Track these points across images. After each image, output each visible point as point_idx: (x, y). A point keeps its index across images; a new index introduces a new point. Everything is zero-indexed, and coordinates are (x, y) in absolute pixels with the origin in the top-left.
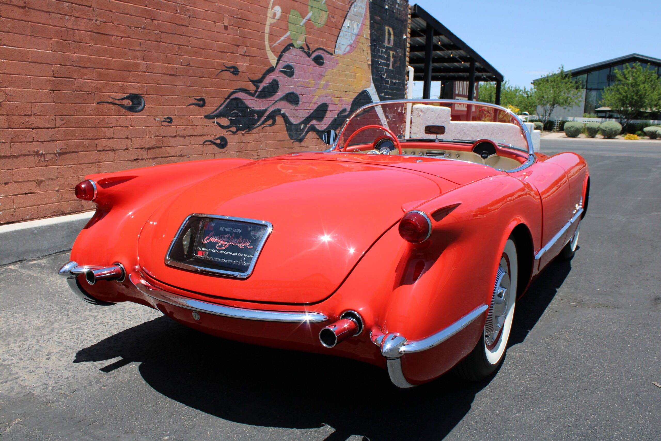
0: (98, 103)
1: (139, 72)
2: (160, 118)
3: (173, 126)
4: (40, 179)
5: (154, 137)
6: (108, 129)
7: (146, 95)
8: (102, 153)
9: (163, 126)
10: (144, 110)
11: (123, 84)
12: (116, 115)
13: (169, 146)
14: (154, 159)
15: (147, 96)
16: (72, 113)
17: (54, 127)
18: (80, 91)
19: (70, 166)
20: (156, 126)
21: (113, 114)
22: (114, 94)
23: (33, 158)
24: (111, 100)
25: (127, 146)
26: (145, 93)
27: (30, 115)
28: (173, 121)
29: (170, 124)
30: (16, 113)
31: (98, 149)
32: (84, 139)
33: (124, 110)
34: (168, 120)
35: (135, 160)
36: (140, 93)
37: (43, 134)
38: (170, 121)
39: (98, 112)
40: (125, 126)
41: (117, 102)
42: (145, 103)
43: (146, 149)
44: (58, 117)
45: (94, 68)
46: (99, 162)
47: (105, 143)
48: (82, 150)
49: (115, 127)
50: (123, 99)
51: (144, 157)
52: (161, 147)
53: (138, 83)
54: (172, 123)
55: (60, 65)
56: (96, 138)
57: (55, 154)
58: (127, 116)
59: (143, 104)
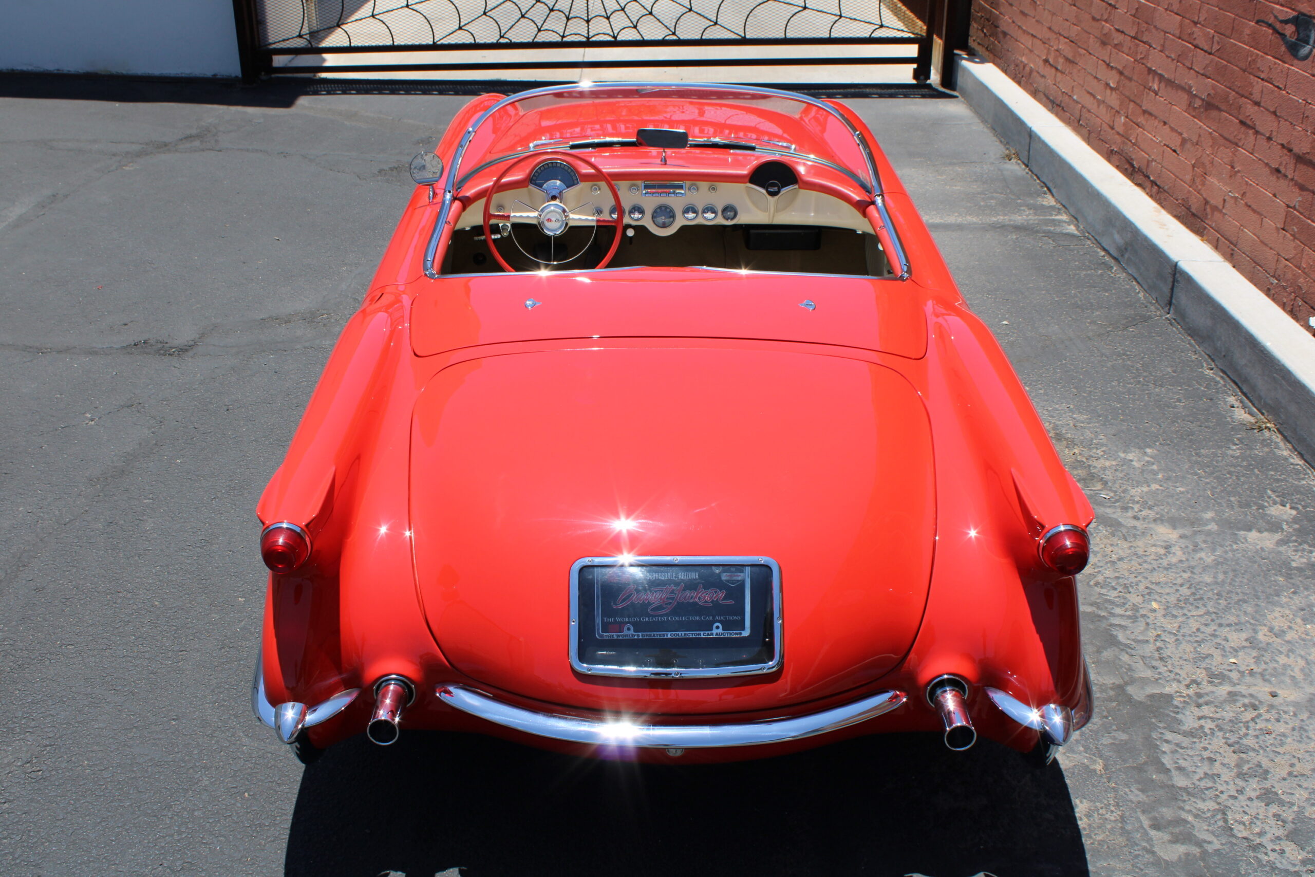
0: (1257, 22)
4: (1185, 135)
5: (1311, 132)
6: (1257, 82)
8: (1243, 129)
10: (1310, 58)
12: (1273, 57)
14: (1302, 188)
16: (1228, 32)
17: (1209, 51)
19: (1211, 131)
21: (1269, 53)
22: (1278, 7)
23: (1186, 97)
24: (1271, 20)
25: (1272, 131)
27: (1195, 23)
30: (1187, 16)
31: (1241, 117)
32: (1230, 89)
33: (1283, 49)
35: (1278, 171)
37: (1201, 60)
39: (1254, 42)
40: (1277, 84)
41: (1278, 26)
43: (1295, 155)
44: (1215, 34)
46: (1237, 145)
47: (1250, 110)
48: (1225, 109)
49: (1266, 81)
51: (1288, 174)
56: (1241, 92)
57: (1203, 100)
58: (1286, 63)
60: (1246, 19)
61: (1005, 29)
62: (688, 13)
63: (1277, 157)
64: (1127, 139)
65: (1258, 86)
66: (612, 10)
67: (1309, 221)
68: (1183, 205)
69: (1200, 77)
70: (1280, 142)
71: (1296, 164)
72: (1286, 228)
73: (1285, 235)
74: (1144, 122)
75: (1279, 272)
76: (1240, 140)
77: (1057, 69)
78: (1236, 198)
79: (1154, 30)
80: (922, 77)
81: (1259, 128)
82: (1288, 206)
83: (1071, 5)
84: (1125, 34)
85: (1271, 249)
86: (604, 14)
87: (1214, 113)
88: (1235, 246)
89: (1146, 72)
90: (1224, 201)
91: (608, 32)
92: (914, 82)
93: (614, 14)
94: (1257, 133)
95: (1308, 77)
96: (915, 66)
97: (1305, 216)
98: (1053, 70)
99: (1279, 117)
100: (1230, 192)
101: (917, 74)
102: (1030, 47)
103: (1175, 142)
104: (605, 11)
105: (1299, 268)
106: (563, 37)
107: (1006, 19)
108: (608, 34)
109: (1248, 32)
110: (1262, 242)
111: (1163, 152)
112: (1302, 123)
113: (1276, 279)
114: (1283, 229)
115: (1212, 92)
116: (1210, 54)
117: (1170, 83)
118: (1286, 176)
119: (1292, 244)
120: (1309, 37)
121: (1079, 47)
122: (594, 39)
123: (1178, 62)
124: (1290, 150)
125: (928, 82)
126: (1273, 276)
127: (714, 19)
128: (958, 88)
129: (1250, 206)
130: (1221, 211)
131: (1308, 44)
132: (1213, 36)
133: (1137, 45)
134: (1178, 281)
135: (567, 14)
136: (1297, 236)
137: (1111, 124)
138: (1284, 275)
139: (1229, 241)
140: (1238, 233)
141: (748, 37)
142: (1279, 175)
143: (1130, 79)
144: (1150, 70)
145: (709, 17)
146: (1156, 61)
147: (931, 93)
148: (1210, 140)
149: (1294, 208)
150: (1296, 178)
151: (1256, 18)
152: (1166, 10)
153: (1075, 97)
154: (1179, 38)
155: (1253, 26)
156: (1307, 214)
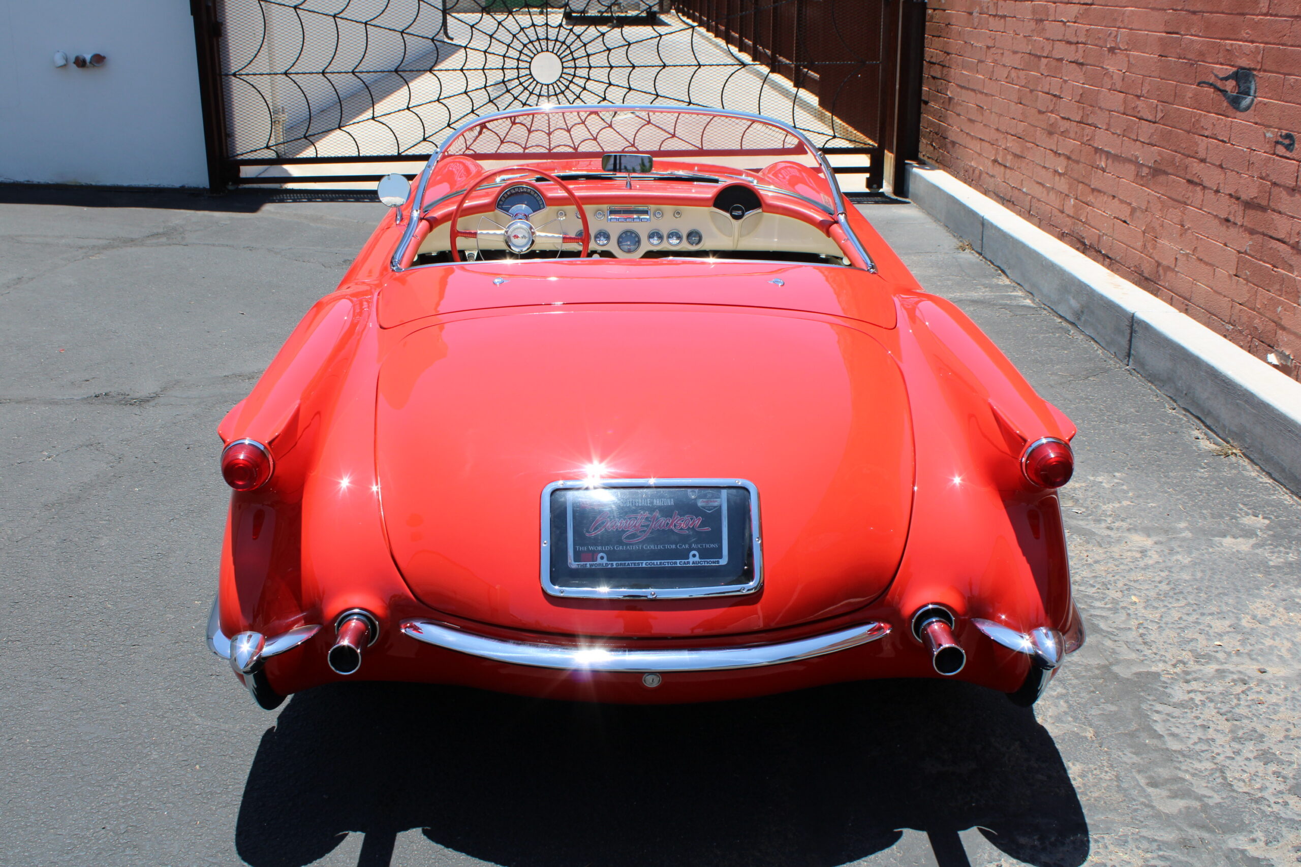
0: (1199, 85)
1: (1258, 15)
2: (1273, 133)
3: (1294, 160)
4: (1134, 204)
5: (1258, 177)
6: (1203, 140)
7: (1260, 70)
8: (1191, 187)
9: (1278, 155)
10: (1252, 108)
11: (1232, 45)
12: (1216, 114)
13: (1280, 213)
14: (1252, 232)
15: (1261, 74)
16: (1171, 99)
17: (1154, 120)
18: (1184, 58)
19: (1160, 195)
20: (1265, 152)
21: (1212, 111)
22: (1218, 66)
23: (1133, 167)
24: (1212, 79)
25: (1219, 184)
26: (1258, 67)
27: (1138, 97)
28: (1296, 146)
29: (1288, 154)
30: (1130, 92)
31: (1188, 177)
32: (1176, 152)
33: (1225, 104)
34: (1287, 142)
35: (1227, 220)
36: (1252, 66)
37: (1146, 131)
38: (1291, 145)
39: (1197, 103)
40: (1221, 139)
41: (1219, 84)
42: (1255, 92)
43: (1243, 202)
44: (1159, 103)
45: (1204, 12)
46: (1185, 203)
47: (1196, 168)
48: (1172, 172)
49: (1211, 138)
50: (1226, 79)
51: (1237, 221)
52: (1263, 209)
53: (1252, 42)
54: (1291, 151)
55: (1173, 9)
56: (1186, 153)
57: (1150, 168)
58: (1228, 117)
59: (1252, 92)
60: (1188, 84)
61: (953, 139)
62: (647, 126)
63: (1225, 207)
64: (1078, 220)
65: (1203, 143)
66: (573, 124)
67: (1261, 262)
68: (1136, 272)
69: (1146, 146)
70: (1227, 192)
71: (1244, 210)
72: (1238, 274)
73: (1238, 281)
74: (1093, 200)
75: (1234, 318)
76: (1188, 198)
77: (1005, 166)
78: (1187, 254)
79: (1099, 112)
80: (875, 186)
81: (1206, 183)
82: (1239, 252)
83: (1017, 103)
84: (1071, 121)
85: (1225, 296)
86: (565, 127)
87: (1162, 178)
88: (1189, 301)
89: (1093, 152)
90: (1176, 259)
91: (569, 144)
92: (867, 191)
93: (575, 128)
94: (1204, 188)
95: (1251, 126)
96: (868, 175)
97: (1256, 259)
98: (1002, 168)
99: (1226, 169)
100: (1181, 250)
101: (869, 184)
102: (979, 151)
103: (1125, 213)
104: (566, 124)
105: (1254, 310)
106: (525, 148)
107: (955, 129)
108: (569, 146)
109: (1191, 95)
110: (1215, 291)
111: (1114, 224)
112: (1248, 170)
113: (1232, 325)
114: (1236, 275)
115: (1158, 159)
116: (1155, 123)
117: (1116, 158)
118: (1235, 224)
119: (1246, 288)
120: (1249, 88)
121: (1027, 141)
122: (555, 151)
123: (1123, 136)
124: (1238, 199)
125: (881, 190)
126: (1229, 323)
127: (672, 132)
128: (910, 195)
129: (1201, 260)
130: (1173, 270)
131: (1249, 95)
132: (1157, 106)
133: (1083, 129)
134: (1136, 332)
135: (529, 127)
136: (1250, 279)
137: (1061, 208)
138: (1240, 319)
139: (1182, 297)
140: (1192, 288)
141: (705, 148)
142: (1229, 224)
143: (1077, 162)
144: (1097, 150)
145: (667, 130)
146: (1103, 140)
147: (884, 199)
148: (1159, 204)
149: (1246, 253)
150: (1245, 224)
151: (1198, 81)
152: (1110, 90)
153: (1024, 190)
154: (1124, 114)
155: (1195, 89)
156: (1258, 256)
